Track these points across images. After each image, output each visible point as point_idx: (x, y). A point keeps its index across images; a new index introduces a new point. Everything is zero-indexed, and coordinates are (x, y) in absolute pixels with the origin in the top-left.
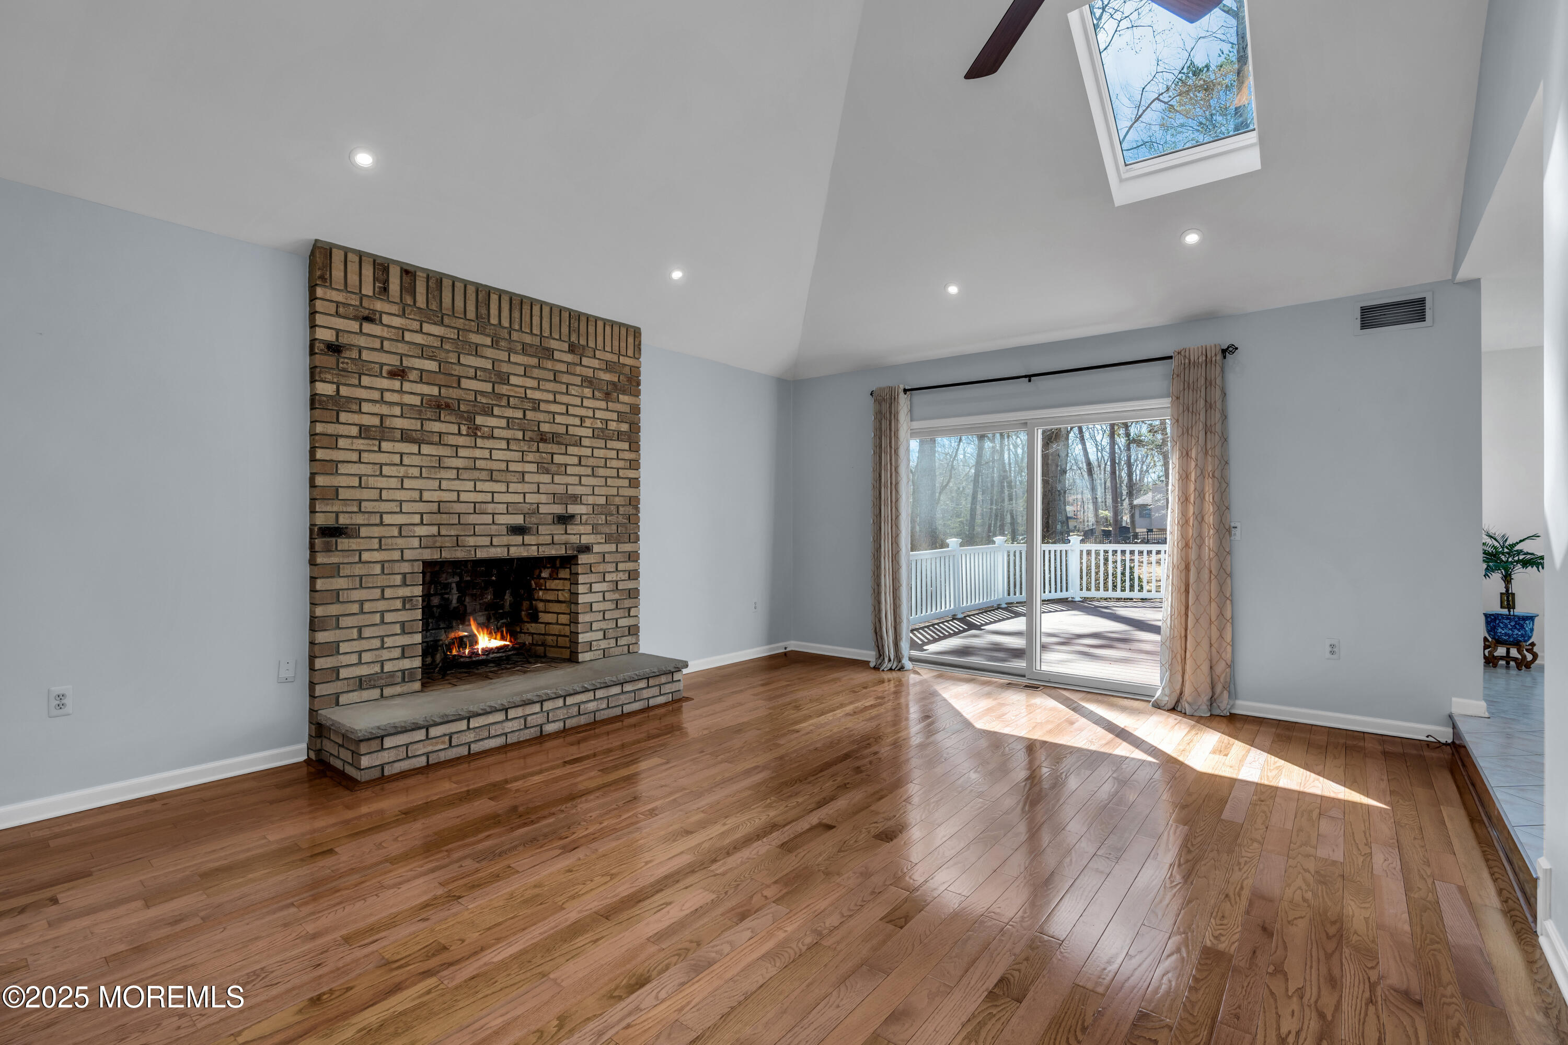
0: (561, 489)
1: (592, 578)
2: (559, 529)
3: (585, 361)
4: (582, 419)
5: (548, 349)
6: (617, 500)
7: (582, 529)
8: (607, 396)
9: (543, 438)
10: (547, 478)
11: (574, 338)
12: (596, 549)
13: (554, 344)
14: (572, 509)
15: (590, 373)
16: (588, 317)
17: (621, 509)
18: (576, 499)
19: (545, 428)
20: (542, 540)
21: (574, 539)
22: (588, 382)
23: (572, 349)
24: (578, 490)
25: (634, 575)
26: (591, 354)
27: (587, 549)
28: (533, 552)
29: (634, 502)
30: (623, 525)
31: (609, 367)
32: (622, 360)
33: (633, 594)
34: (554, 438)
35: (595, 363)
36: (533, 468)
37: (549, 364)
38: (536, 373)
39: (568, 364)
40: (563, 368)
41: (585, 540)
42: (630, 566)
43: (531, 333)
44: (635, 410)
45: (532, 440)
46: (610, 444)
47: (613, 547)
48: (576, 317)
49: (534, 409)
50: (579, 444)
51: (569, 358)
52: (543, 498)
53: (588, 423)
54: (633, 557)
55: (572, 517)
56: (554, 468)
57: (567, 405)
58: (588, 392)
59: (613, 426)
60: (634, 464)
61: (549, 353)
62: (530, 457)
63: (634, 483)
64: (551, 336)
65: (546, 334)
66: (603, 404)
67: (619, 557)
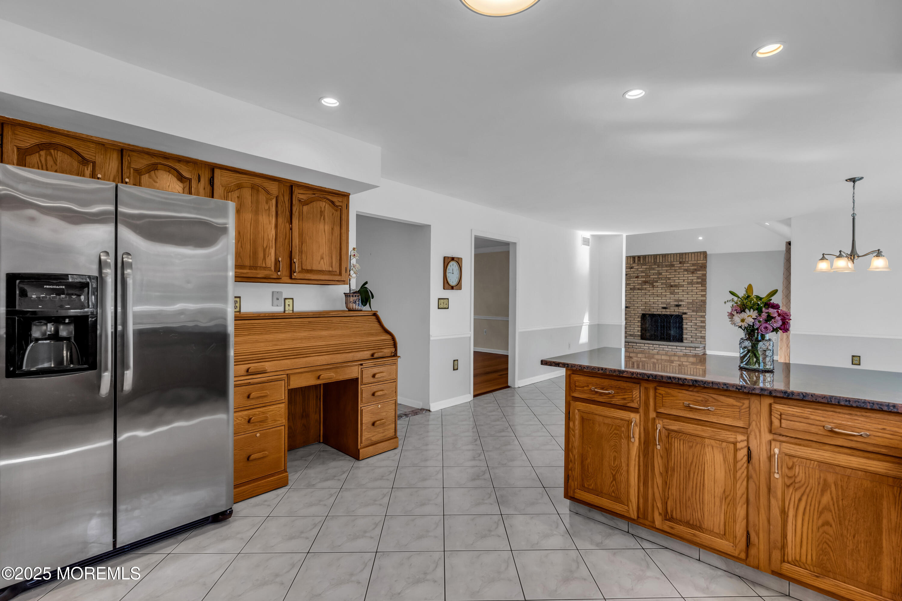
0: (677, 298)
1: (687, 321)
2: (677, 308)
3: (685, 265)
4: (684, 280)
5: (673, 265)
6: (696, 301)
7: (684, 308)
8: (693, 273)
9: (672, 286)
10: (673, 296)
11: (681, 260)
12: (688, 314)
13: (674, 263)
14: (680, 303)
15: (687, 268)
16: (686, 253)
17: (698, 303)
18: (681, 301)
19: (672, 284)
20: (671, 310)
21: (681, 311)
22: (686, 270)
23: (680, 263)
24: (682, 298)
25: (704, 322)
26: (687, 263)
27: (685, 313)
28: (669, 313)
29: (704, 302)
30: (698, 307)
31: (693, 265)
32: (698, 262)
33: (704, 327)
34: (675, 286)
35: (689, 265)
36: (669, 293)
37: (673, 268)
38: (670, 271)
39: (679, 267)
40: (678, 268)
41: (685, 311)
42: (702, 319)
43: (668, 262)
44: (705, 275)
45: (668, 287)
46: (694, 286)
47: (695, 314)
48: (681, 255)
49: (669, 280)
50: (683, 286)
51: (680, 265)
52: (672, 301)
53: (686, 281)
54: (704, 317)
55: (680, 305)
56: (675, 293)
57: (679, 277)
58: (686, 273)
59: (695, 281)
60: (705, 290)
61: (673, 266)
62: (668, 291)
63: (704, 296)
64: (674, 261)
65: (672, 261)
66: (691, 275)
67: (697, 316)
